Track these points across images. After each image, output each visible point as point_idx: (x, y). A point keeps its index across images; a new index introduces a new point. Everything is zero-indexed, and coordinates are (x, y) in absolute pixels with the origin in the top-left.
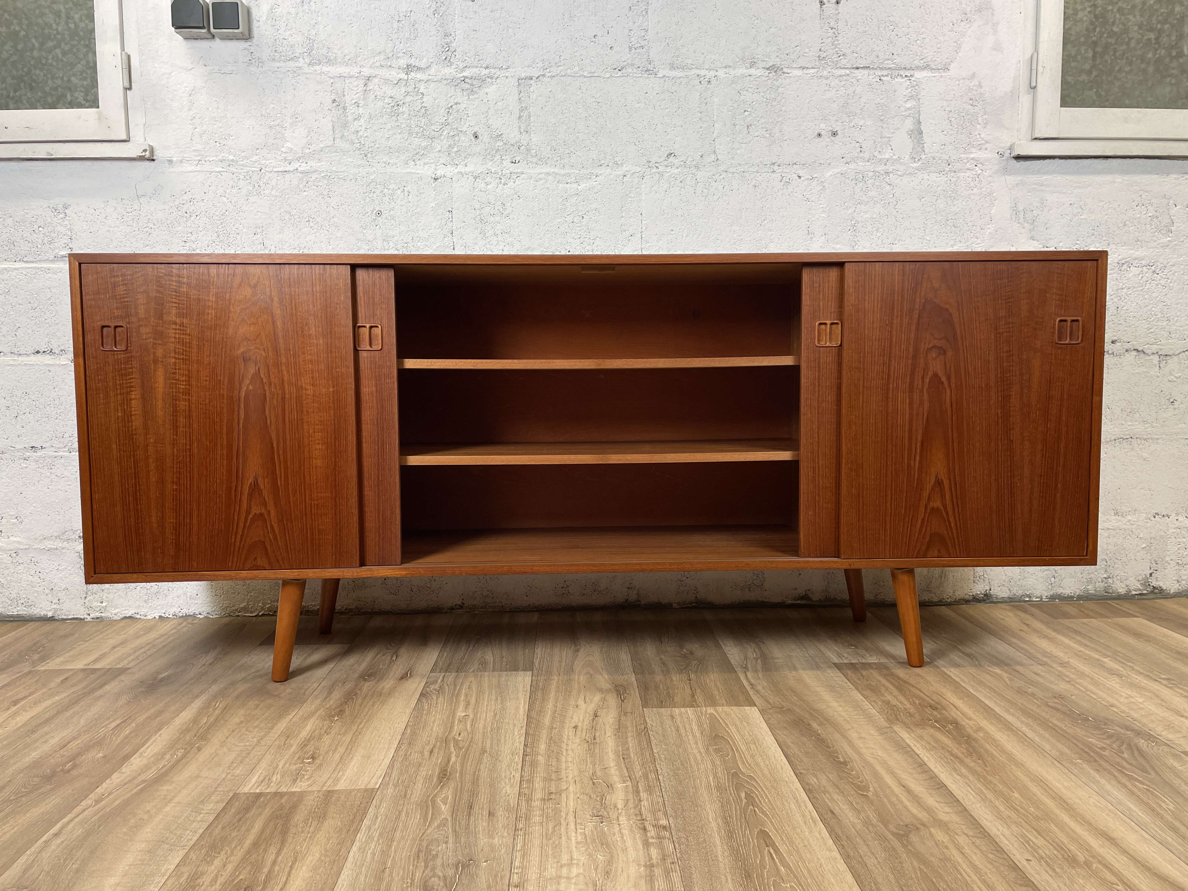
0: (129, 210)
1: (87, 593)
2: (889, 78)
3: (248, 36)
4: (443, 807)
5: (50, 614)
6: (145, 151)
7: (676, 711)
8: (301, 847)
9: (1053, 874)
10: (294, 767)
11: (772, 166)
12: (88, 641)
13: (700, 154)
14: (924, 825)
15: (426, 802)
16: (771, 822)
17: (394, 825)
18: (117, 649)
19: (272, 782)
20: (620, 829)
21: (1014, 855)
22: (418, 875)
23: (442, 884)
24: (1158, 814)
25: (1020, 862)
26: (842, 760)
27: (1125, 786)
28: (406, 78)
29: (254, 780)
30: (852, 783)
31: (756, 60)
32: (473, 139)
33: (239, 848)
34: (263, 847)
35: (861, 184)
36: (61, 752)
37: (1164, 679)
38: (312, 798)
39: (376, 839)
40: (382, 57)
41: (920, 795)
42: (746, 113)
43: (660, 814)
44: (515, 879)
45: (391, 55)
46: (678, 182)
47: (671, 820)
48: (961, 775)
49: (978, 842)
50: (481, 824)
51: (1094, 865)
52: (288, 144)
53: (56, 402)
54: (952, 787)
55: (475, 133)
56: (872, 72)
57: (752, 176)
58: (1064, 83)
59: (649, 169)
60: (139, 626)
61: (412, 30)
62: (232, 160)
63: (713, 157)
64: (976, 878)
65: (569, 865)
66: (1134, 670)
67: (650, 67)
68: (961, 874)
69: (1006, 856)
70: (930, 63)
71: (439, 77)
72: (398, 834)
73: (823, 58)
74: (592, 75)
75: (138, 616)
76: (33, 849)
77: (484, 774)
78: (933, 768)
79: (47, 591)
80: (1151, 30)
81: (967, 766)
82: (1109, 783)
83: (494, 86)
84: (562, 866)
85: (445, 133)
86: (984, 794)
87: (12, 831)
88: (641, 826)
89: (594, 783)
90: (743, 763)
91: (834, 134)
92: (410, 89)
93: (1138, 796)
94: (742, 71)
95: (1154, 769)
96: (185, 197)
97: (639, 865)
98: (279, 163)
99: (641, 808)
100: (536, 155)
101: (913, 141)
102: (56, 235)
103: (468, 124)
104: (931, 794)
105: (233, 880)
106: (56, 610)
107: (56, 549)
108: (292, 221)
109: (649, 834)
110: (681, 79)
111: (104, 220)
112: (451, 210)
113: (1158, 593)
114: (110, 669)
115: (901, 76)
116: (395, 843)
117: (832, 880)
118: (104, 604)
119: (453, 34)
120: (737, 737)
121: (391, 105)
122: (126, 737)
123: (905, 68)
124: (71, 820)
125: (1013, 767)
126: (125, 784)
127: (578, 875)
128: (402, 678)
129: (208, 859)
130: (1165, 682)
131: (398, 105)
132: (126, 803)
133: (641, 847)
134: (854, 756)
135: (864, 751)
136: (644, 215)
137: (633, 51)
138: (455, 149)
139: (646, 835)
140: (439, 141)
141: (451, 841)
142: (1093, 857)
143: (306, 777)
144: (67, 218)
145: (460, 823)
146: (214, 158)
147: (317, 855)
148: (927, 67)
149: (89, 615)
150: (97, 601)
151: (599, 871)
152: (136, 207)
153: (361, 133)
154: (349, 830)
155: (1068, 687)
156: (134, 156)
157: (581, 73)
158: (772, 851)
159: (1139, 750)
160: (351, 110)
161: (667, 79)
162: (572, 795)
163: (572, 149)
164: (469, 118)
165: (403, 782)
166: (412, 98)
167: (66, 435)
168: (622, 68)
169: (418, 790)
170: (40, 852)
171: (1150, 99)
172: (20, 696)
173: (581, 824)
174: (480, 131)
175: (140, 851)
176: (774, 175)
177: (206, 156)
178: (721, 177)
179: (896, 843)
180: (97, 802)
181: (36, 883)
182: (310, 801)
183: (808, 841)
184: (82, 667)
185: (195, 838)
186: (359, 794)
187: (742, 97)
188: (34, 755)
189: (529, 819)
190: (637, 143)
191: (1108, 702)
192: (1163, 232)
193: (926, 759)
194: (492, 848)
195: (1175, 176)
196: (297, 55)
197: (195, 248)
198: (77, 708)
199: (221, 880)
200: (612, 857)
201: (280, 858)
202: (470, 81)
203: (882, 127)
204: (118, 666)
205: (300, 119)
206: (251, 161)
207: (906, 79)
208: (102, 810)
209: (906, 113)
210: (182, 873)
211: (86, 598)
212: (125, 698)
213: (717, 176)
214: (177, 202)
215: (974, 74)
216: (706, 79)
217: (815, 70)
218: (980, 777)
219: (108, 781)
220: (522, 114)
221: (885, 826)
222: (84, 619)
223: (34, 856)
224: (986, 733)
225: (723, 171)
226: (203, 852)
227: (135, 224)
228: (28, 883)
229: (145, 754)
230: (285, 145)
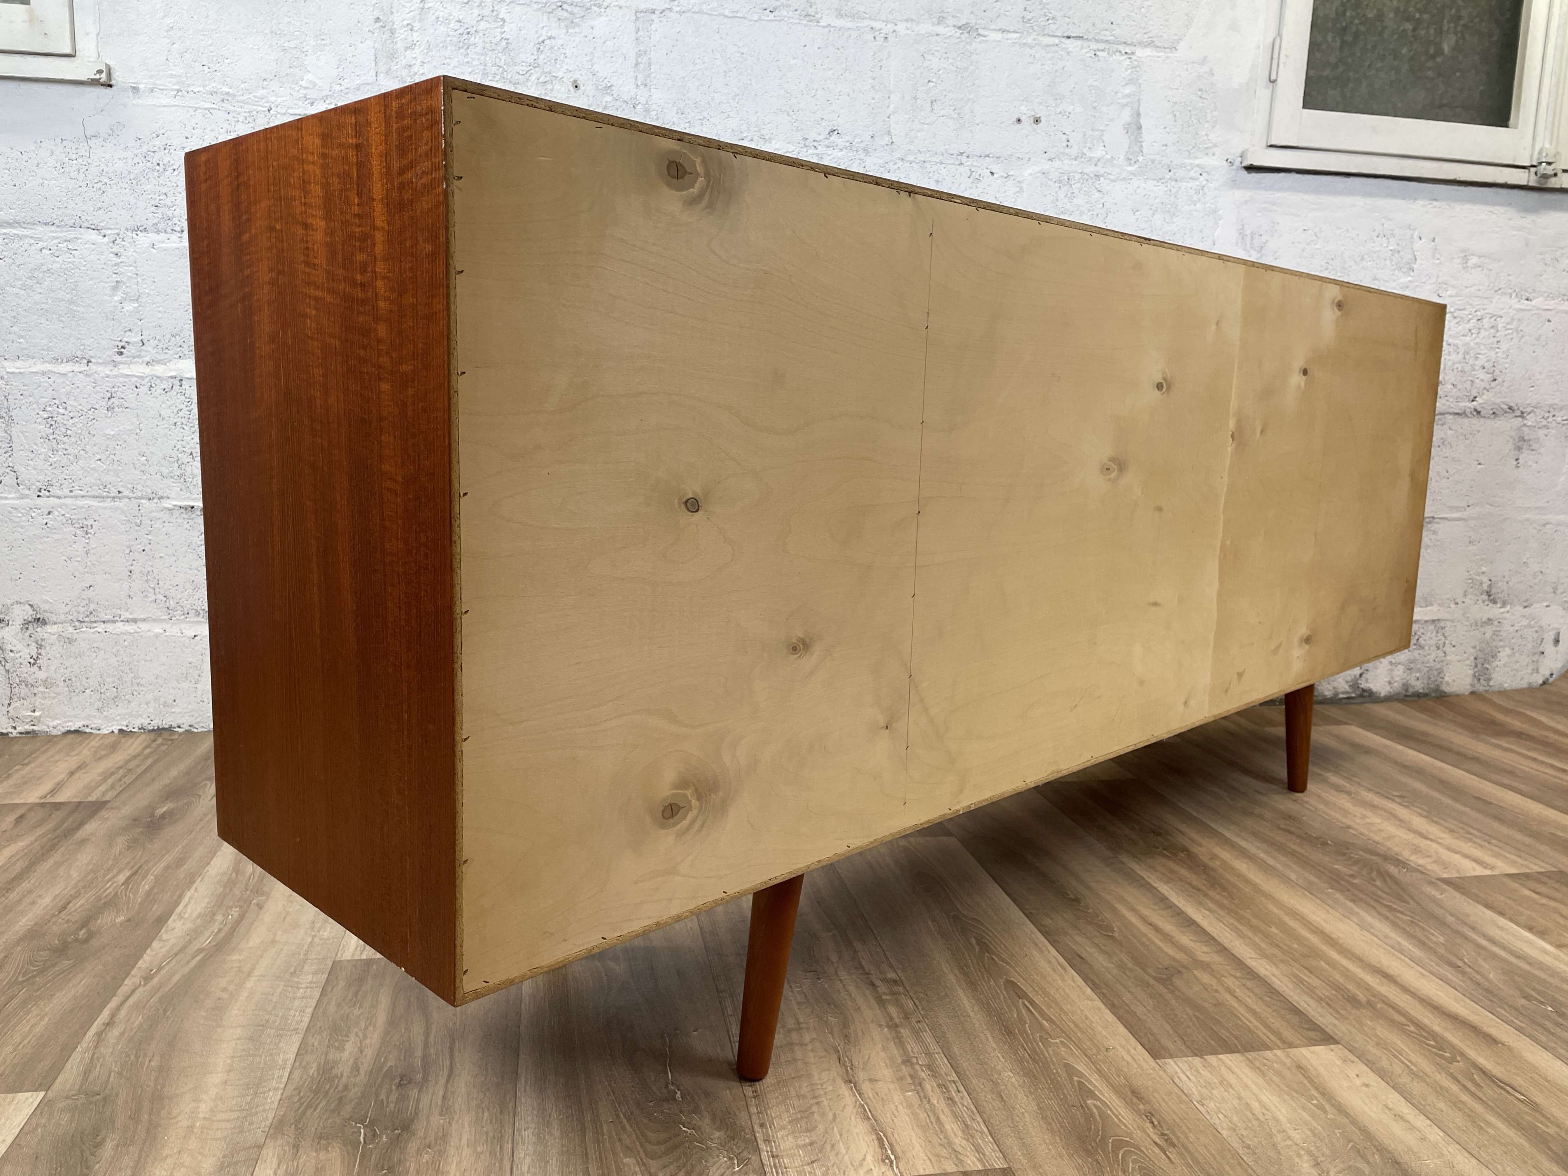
0: (73, 157)
1: (11, 698)
2: (1104, 54)
4: (617, 969)
6: (100, 72)
9: (1338, 1016)
11: (959, 157)
12: (27, 764)
13: (871, 133)
14: (1187, 968)
16: (1016, 971)
18: (77, 775)
20: (844, 986)
24: (1430, 948)
26: (1072, 896)
27: (1387, 918)
30: (1093, 923)
31: (945, 15)
32: (572, 90)
33: (371, 1027)
34: (403, 1026)
35: (1066, 188)
36: (63, 915)
37: (1397, 796)
41: (1172, 934)
42: (931, 84)
43: (884, 967)
47: (899, 972)
48: (1211, 911)
49: (1248, 983)
50: (672, 985)
51: (1379, 1005)
52: (310, 76)
54: (1204, 924)
55: (575, 81)
56: (1086, 44)
57: (935, 168)
58: (1308, 78)
59: (805, 149)
60: (94, 743)
62: (228, 94)
63: (887, 139)
65: (797, 1030)
66: (1362, 786)
67: (811, 11)
68: (1240, 1020)
69: (1282, 998)
70: (1155, 39)
73: (1029, 20)
74: (735, 14)
75: (88, 730)
76: (83, 1046)
78: (1177, 904)
80: (1409, 19)
81: (1212, 899)
82: (1369, 914)
83: (602, 19)
84: (789, 1031)
85: (533, 78)
86: (1240, 930)
87: (44, 1023)
88: (867, 981)
90: (961, 903)
91: (1037, 121)
92: (486, 12)
93: (1404, 929)
94: (926, 27)
95: (1413, 899)
96: (157, 142)
97: (880, 1026)
98: (297, 102)
99: (859, 960)
101: (1129, 137)
103: (565, 67)
104: (1182, 932)
105: (381, 1068)
109: (879, 989)
110: (850, 31)
111: (35, 168)
113: (1368, 696)
114: (80, 803)
115: (1120, 52)
117: (1103, 1032)
118: (37, 714)
120: (944, 873)
121: (458, 32)
122: (149, 893)
123: (1125, 43)
124: (120, 1006)
125: (1262, 899)
126: (176, 955)
127: (813, 1041)
129: (336, 1044)
130: (1397, 799)
131: (468, 33)
132: (189, 980)
133: (876, 1005)
134: (1086, 892)
139: (878, 992)
141: (643, 1008)
142: (1374, 996)
145: (646, 987)
146: (201, 89)
148: (1151, 44)
149: (15, 728)
150: (27, 709)
151: (836, 1035)
152: (83, 152)
153: (415, 69)
156: (84, 78)
158: (1026, 1003)
159: (1391, 877)
160: (402, 34)
161: (832, 29)
163: (705, 114)
164: (567, 60)
166: (488, 25)
168: (775, 9)
170: (95, 1047)
171: (1400, 106)
174: (581, 79)
175: (237, 1039)
176: (961, 169)
177: (189, 85)
178: (896, 166)
179: (1161, 988)
180: (148, 978)
181: (110, 1087)
183: (1063, 990)
184: (38, 801)
185: (306, 1019)
187: (927, 63)
188: (24, 922)
190: (791, 113)
191: (1344, 823)
192: (1404, 270)
193: (1166, 894)
194: (697, 1013)
195: (1422, 203)
197: (171, 215)
198: (57, 856)
200: (845, 1018)
202: (569, 9)
203: (1094, 116)
204: (90, 799)
205: (328, 42)
206: (255, 97)
207: (1126, 56)
208: (158, 990)
209: (1124, 101)
210: (308, 1064)
211: (9, 705)
212: (121, 842)
213: (891, 164)
214: (145, 149)
215: (1205, 58)
216: (882, 35)
217: (1017, 35)
218: (1230, 912)
219: (149, 951)
220: (640, 60)
221: (1143, 970)
222: (7, 734)
223: (91, 1052)
224: (1223, 862)
225: (899, 159)
226: (324, 1035)
227: (81, 177)
228: (97, 1089)
229: (186, 916)
230: (305, 78)
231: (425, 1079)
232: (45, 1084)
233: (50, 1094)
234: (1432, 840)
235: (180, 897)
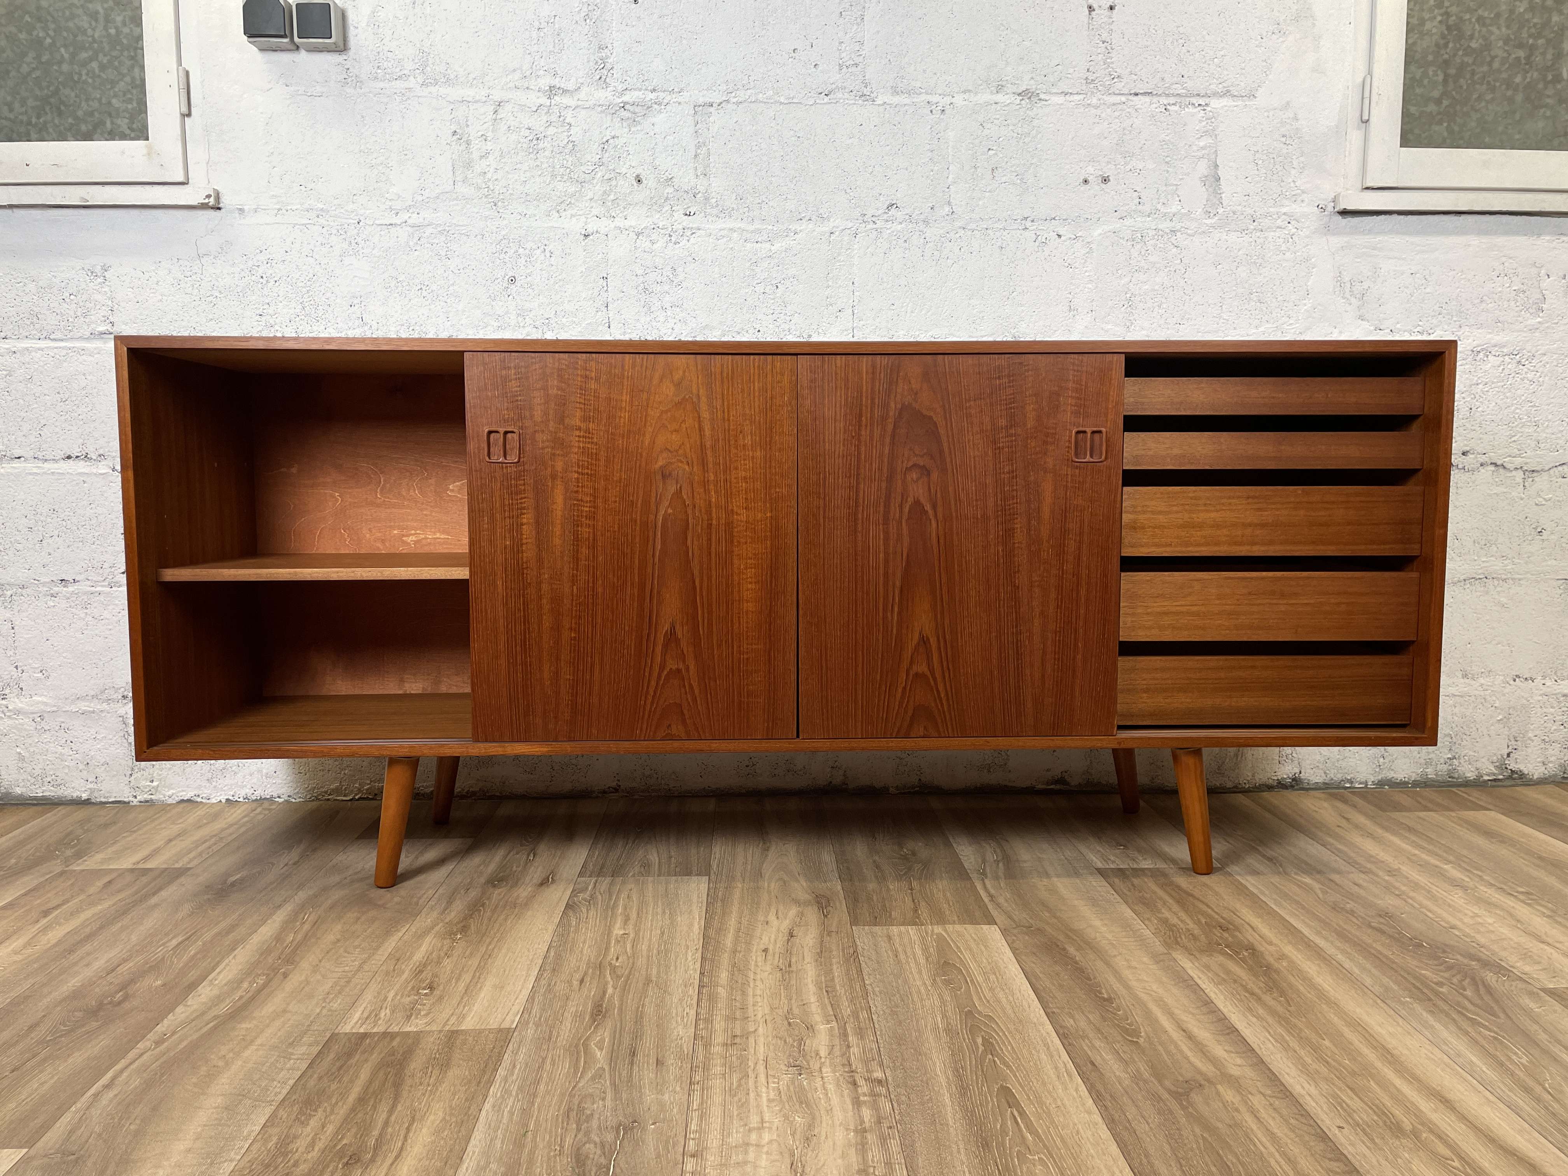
0: (188, 274)
1: (132, 769)
2: (1176, 108)
3: (342, 48)
4: (599, 1054)
5: (85, 796)
6: (209, 196)
7: (895, 930)
8: (420, 1104)
9: (1372, 1146)
10: (407, 1000)
11: (1023, 222)
12: (135, 832)
13: (931, 205)
14: (1209, 1081)
15: (577, 1046)
16: (1015, 1076)
17: (536, 1076)
18: (173, 843)
19: (380, 1018)
20: (824, 1083)
21: (1322, 1121)
22: (568, 1141)
23: (599, 1152)
24: (1508, 1069)
25: (1330, 1130)
26: (1105, 996)
27: (1467, 1033)
28: (548, 104)
29: (357, 1015)
30: (1118, 1026)
31: (1004, 83)
32: (635, 184)
33: (340, 1104)
34: (371, 1103)
35: (1139, 246)
36: (109, 978)
37: (1522, 893)
38: (432, 1039)
39: (514, 1093)
40: (517, 75)
41: (1205, 1042)
42: (991, 152)
43: (874, 1065)
44: (692, 1146)
45: (528, 73)
46: (901, 241)
47: (888, 1072)
48: (1258, 1017)
49: (1277, 1102)
50: (647, 1074)
51: (1424, 1135)
52: (395, 189)
53: (93, 522)
54: (1246, 1032)
55: (638, 176)
56: (1155, 99)
57: (998, 234)
58: (1406, 115)
59: (864, 225)
60: (200, 812)
61: (557, 41)
62: (322, 210)
63: (947, 209)
64: (1273, 1150)
65: (759, 1129)
66: (1483, 880)
67: (867, 91)
68: (1255, 1145)
69: (1312, 1122)
70: (1231, 89)
71: (591, 103)
72: (542, 1087)
73: (1092, 80)
74: (790, 101)
75: (199, 800)
76: (79, 1105)
77: (650, 1010)
78: (1221, 1008)
79: (81, 766)
80: (1520, 46)
81: (1264, 1005)
82: (1447, 1028)
83: (663, 115)
84: (750, 1131)
85: (598, 176)
86: (1287, 1042)
87: (52, 1081)
88: (850, 1080)
89: (789, 1024)
90: (980, 998)
91: (1105, 180)
92: (554, 118)
93: (1483, 1047)
94: (986, 97)
95: (1504, 1011)
96: (260, 257)
97: (847, 1129)
98: (383, 213)
99: (849, 1057)
100: (717, 206)
101: (1207, 190)
102: (92, 305)
103: (628, 163)
104: (1218, 1041)
105: (335, 1145)
106: (92, 791)
107: (93, 712)
108: (400, 289)
109: (859, 1089)
110: (906, 107)
111: (155, 286)
112: (605, 276)
113: (1518, 778)
114: (166, 869)
115: (1193, 104)
116: (538, 1100)
117: (1092, 1151)
118: (155, 784)
119: (609, 46)
120: (972, 965)
121: (528, 138)
122: (191, 959)
123: (1198, 95)
124: (126, 1067)
125: (1324, 1006)
126: (193, 1020)
127: (770, 1142)
128: (542, 884)
129: (301, 1119)
130: (1521, 897)
131: (538, 139)
132: (194, 1046)
133: (851, 1107)
134: (1122, 991)
135: (1133, 983)
136: (856, 284)
137: (844, 70)
138: (612, 197)
139: (857, 1091)
140: (590, 187)
141: (609, 1096)
142: (1423, 1124)
143: (423, 1013)
144: (107, 283)
145: (620, 1075)
146: (299, 206)
147: (441, 1114)
148: (1227, 93)
149: (135, 797)
150: (146, 779)
151: (797, 1137)
152: (196, 270)
153: (489, 175)
154: (479, 1082)
155: (1398, 902)
156: (195, 203)
157: (776, 98)
158: (1016, 1113)
159: (1486, 986)
160: (477, 145)
161: (888, 107)
162: (761, 1040)
163: (764, 198)
164: (631, 156)
165: (546, 1020)
166: (556, 130)
167: (106, 565)
168: (830, 92)
169: (566, 1031)
170: (88, 1108)
171: (1517, 137)
172: (50, 905)
173: (774, 1076)
174: (643, 173)
175: (215, 1108)
176: (1027, 234)
177: (288, 204)
178: (958, 235)
179: (1174, 1105)
180: (158, 1043)
181: (86, 1148)
182: (429, 1045)
183: (1062, 1100)
184: (130, 867)
185: (285, 1092)
186: (491, 1036)
187: (986, 132)
188: (73, 983)
189: (708, 1069)
190: (848, 191)
191: (1447, 922)
192: (1531, 311)
193: (1212, 996)
194: (662, 1105)
195: (1548, 238)
196: (405, 72)
197: (273, 323)
198: (126, 920)
199: (320, 1145)
200: (814, 1118)
201: (393, 1118)
202: (631, 108)
203: (1168, 172)
204: (177, 866)
205: (410, 156)
206: (347, 211)
207: (1199, 108)
208: (164, 1054)
209: (1200, 154)
210: (270, 1136)
211: (131, 775)
212: (186, 908)
213: (952, 234)
214: (250, 263)
215: (1288, 103)
216: (939, 108)
217: (1082, 97)
218: (1282, 1020)
219: (170, 1016)
220: (699, 151)
221: (1160, 1082)
222: (129, 803)
223: (82, 1113)
224: (1291, 962)
225: (960, 228)
226: (295, 1109)
227: (195, 292)
228: (75, 1148)
229: (217, 982)
230: (391, 190)
231: (373, 1160)
232: (30, 1143)
233: (33, 1152)
234: (1549, 944)
235: (218, 964)
